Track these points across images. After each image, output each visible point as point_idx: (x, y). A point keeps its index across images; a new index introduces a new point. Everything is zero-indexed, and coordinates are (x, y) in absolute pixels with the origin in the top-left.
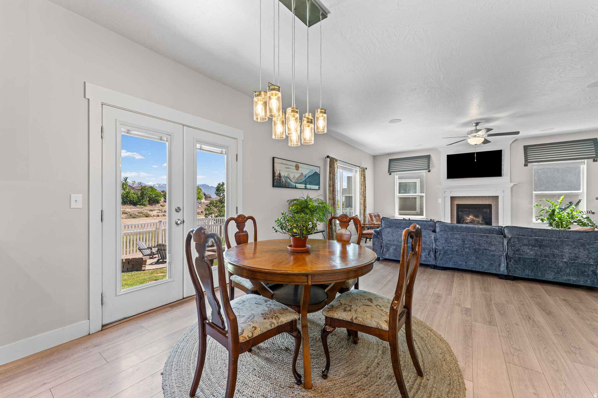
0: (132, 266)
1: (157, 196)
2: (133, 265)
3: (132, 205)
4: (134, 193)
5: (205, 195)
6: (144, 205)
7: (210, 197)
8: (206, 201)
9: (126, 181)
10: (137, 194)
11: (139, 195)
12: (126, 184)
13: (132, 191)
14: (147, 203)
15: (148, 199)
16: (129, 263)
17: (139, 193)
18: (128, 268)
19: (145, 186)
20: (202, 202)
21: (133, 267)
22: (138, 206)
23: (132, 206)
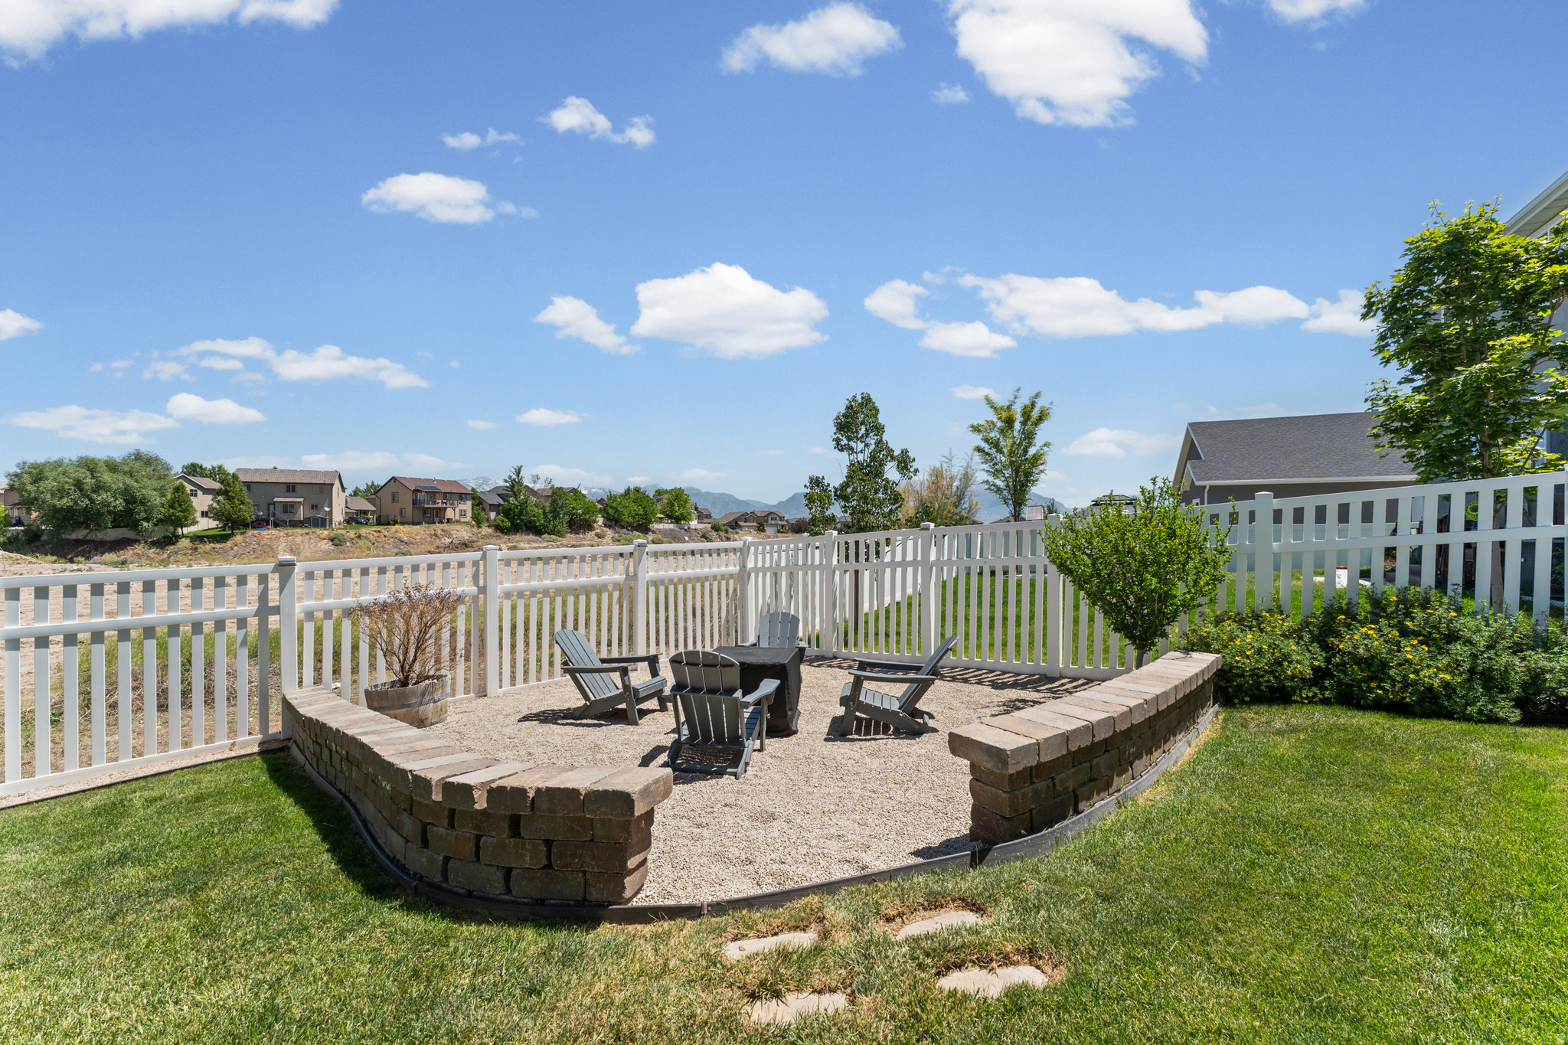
0: (544, 862)
1: (587, 511)
2: (548, 843)
3: (533, 533)
4: (537, 506)
5: (696, 509)
6: (560, 534)
7: (709, 516)
8: (701, 526)
9: (518, 475)
10: (543, 508)
11: (548, 509)
12: (520, 483)
13: (533, 499)
14: (564, 528)
15: (567, 518)
16: (515, 823)
17: (548, 504)
18: (509, 871)
19: (560, 489)
20: (692, 527)
21: (549, 866)
22: (546, 535)
23: (532, 537)
